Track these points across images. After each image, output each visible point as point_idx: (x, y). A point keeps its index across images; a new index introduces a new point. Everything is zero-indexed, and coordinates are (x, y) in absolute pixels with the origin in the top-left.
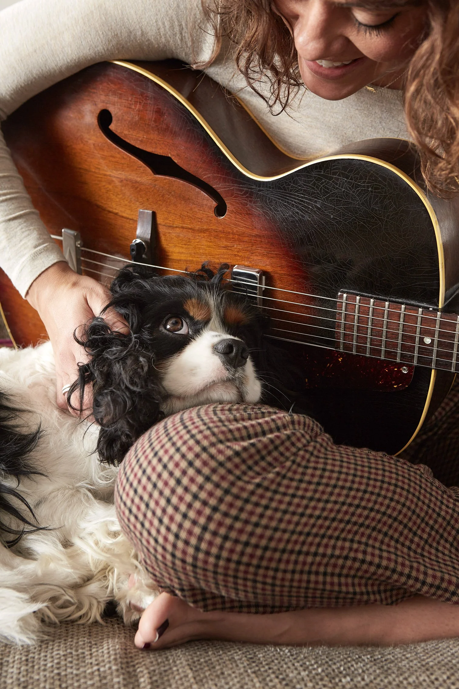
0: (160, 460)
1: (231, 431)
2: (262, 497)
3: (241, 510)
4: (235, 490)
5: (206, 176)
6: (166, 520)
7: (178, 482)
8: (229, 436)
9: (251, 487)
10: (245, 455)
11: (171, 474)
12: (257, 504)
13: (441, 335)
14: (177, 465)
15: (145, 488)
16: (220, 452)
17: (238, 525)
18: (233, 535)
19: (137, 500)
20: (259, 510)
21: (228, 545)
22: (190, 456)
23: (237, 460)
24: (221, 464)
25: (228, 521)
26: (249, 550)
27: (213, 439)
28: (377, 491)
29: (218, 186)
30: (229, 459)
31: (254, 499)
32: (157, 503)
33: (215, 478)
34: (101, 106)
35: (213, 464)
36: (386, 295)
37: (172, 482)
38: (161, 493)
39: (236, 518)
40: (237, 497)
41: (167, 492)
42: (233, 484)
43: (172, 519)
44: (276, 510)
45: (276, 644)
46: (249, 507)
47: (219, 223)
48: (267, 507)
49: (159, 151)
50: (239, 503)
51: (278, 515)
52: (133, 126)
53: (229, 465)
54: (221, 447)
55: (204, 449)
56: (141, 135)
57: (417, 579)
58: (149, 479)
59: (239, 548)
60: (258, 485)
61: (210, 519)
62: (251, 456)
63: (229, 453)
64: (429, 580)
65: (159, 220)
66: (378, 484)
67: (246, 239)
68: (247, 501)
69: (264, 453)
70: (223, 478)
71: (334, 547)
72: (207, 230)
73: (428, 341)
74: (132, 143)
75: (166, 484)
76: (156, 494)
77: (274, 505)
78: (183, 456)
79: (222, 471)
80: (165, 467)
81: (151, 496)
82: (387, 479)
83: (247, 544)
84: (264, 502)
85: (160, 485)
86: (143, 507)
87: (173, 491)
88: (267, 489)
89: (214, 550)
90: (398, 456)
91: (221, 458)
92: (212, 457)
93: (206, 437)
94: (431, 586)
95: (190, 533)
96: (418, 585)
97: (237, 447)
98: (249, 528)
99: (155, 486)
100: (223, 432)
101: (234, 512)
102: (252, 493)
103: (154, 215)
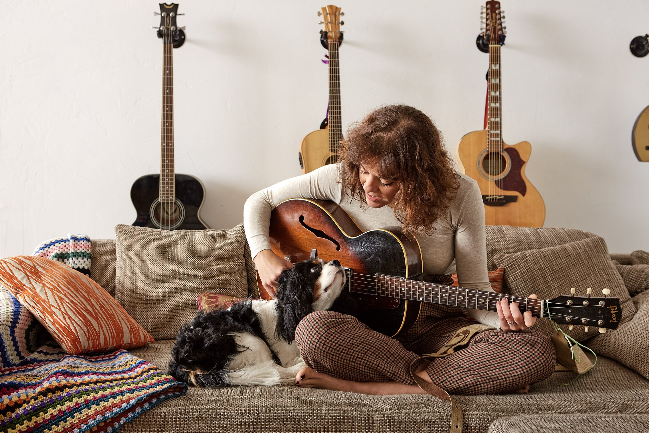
0: (308, 321)
1: (330, 316)
2: (336, 335)
3: (330, 337)
4: (328, 331)
5: (334, 237)
6: (308, 338)
7: (313, 327)
8: (330, 317)
9: (333, 331)
10: (333, 323)
11: (311, 325)
12: (335, 336)
13: (407, 287)
14: (313, 323)
15: (303, 329)
16: (326, 320)
17: (328, 341)
18: (326, 344)
19: (301, 332)
20: (335, 338)
21: (325, 346)
22: (317, 321)
23: (330, 323)
24: (326, 324)
25: (325, 340)
26: (331, 349)
27: (325, 317)
28: (385, 353)
29: (338, 240)
30: (328, 323)
31: (334, 335)
32: (306, 333)
33: (323, 327)
34: (300, 214)
35: (323, 323)
36: (390, 275)
37: (311, 327)
38: (308, 330)
39: (328, 339)
40: (329, 333)
41: (309, 330)
42: (328, 330)
43: (309, 337)
44: (340, 339)
45: (338, 390)
46: (332, 337)
47: (338, 253)
48: (337, 338)
49: (319, 229)
50: (329, 335)
51: (341, 341)
52: (311, 221)
53: (328, 324)
54: (326, 319)
55: (321, 319)
56: (314, 224)
57: (386, 370)
58: (305, 326)
59: (328, 348)
60: (336, 331)
61: (320, 338)
62: (335, 323)
63: (328, 321)
64: (390, 371)
65: (318, 252)
66: (387, 351)
67: (346, 258)
68: (332, 335)
69: (339, 323)
70: (325, 327)
71: (358, 355)
72: (334, 255)
73: (403, 289)
74: (310, 226)
75: (309, 328)
76: (306, 330)
77: (340, 338)
78: (315, 320)
79: (326, 326)
80: (310, 323)
81: (305, 331)
82: (390, 351)
83: (330, 347)
84: (337, 336)
85: (308, 328)
86: (302, 334)
87: (311, 330)
88: (338, 333)
89: (320, 347)
90: (392, 338)
91: (326, 322)
92: (323, 321)
93: (322, 316)
94: (391, 373)
95: (314, 341)
96: (387, 372)
97: (331, 320)
98: (331, 343)
99: (306, 328)
100: (328, 316)
101: (327, 337)
102: (334, 333)
103: (316, 251)
